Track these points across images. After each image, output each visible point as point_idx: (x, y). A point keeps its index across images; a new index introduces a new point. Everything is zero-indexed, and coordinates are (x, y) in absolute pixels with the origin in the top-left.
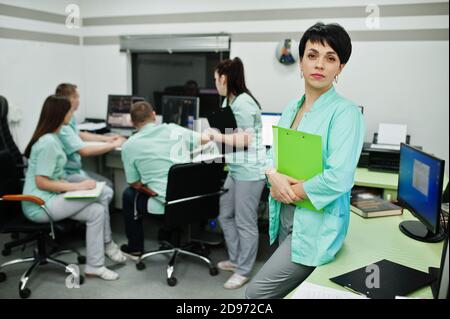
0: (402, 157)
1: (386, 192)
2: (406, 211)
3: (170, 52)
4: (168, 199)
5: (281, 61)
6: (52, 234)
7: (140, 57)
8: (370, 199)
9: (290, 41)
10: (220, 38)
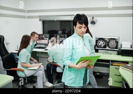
3: (56, 21)
5: (91, 23)
6: (26, 81)
7: (45, 22)
9: (94, 17)
10: (72, 16)
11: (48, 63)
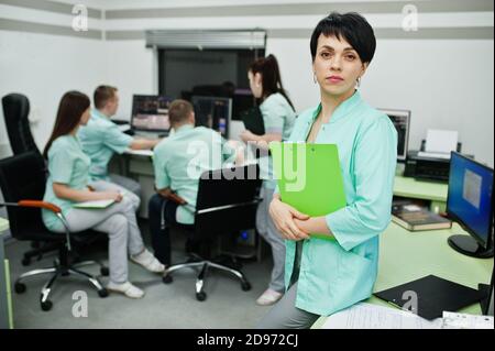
0: (452, 166)
1: (433, 204)
2: (455, 225)
3: (200, 48)
4: (199, 207)
6: (68, 245)
7: (167, 53)
8: (417, 212)
10: (256, 34)
11: (154, 193)
